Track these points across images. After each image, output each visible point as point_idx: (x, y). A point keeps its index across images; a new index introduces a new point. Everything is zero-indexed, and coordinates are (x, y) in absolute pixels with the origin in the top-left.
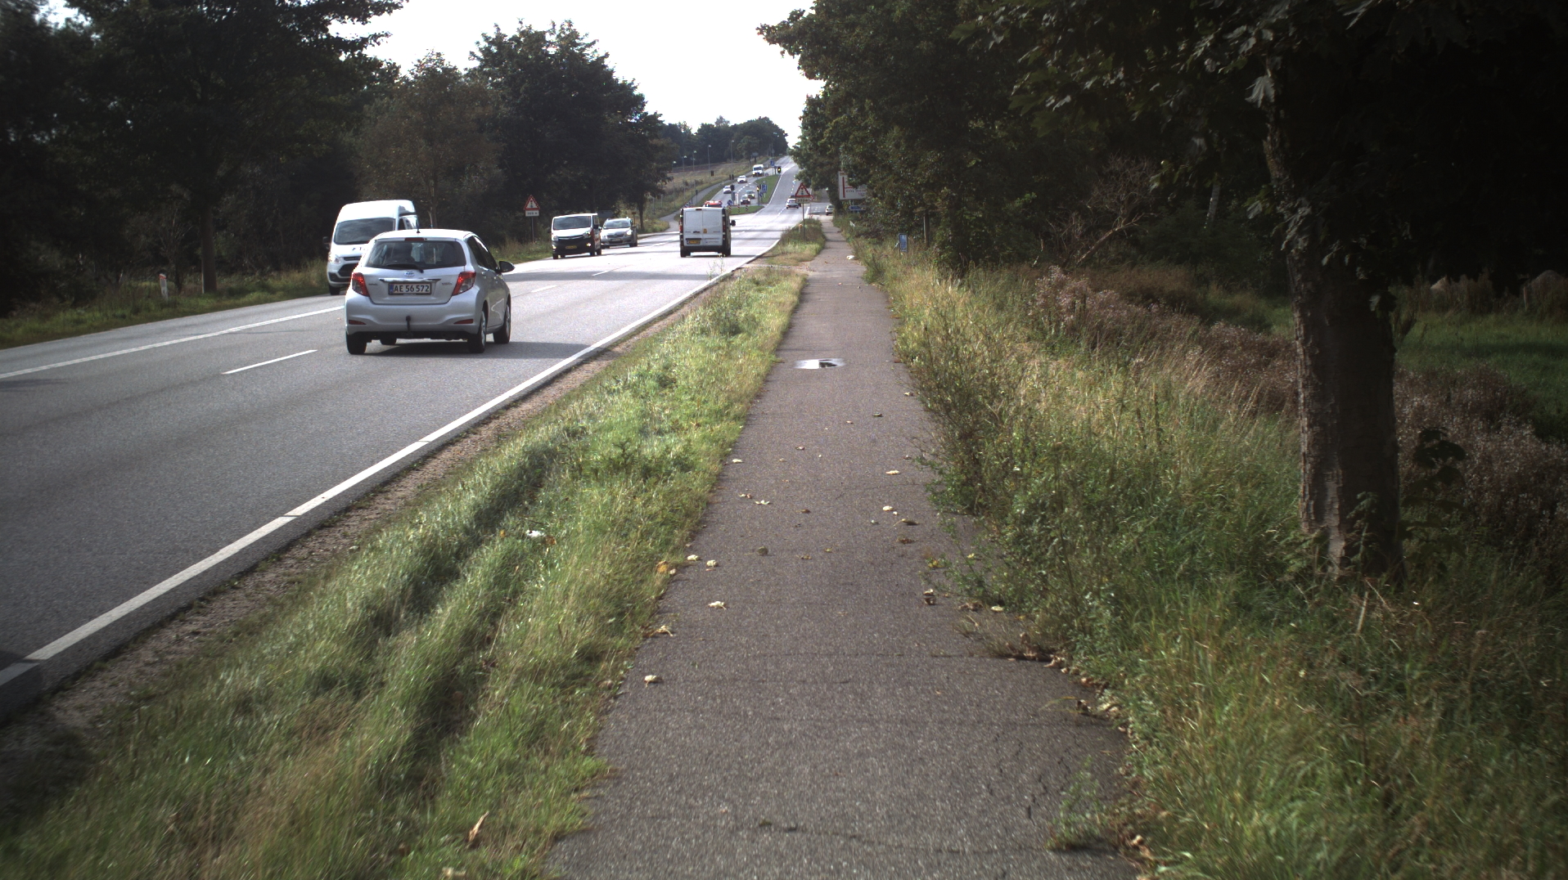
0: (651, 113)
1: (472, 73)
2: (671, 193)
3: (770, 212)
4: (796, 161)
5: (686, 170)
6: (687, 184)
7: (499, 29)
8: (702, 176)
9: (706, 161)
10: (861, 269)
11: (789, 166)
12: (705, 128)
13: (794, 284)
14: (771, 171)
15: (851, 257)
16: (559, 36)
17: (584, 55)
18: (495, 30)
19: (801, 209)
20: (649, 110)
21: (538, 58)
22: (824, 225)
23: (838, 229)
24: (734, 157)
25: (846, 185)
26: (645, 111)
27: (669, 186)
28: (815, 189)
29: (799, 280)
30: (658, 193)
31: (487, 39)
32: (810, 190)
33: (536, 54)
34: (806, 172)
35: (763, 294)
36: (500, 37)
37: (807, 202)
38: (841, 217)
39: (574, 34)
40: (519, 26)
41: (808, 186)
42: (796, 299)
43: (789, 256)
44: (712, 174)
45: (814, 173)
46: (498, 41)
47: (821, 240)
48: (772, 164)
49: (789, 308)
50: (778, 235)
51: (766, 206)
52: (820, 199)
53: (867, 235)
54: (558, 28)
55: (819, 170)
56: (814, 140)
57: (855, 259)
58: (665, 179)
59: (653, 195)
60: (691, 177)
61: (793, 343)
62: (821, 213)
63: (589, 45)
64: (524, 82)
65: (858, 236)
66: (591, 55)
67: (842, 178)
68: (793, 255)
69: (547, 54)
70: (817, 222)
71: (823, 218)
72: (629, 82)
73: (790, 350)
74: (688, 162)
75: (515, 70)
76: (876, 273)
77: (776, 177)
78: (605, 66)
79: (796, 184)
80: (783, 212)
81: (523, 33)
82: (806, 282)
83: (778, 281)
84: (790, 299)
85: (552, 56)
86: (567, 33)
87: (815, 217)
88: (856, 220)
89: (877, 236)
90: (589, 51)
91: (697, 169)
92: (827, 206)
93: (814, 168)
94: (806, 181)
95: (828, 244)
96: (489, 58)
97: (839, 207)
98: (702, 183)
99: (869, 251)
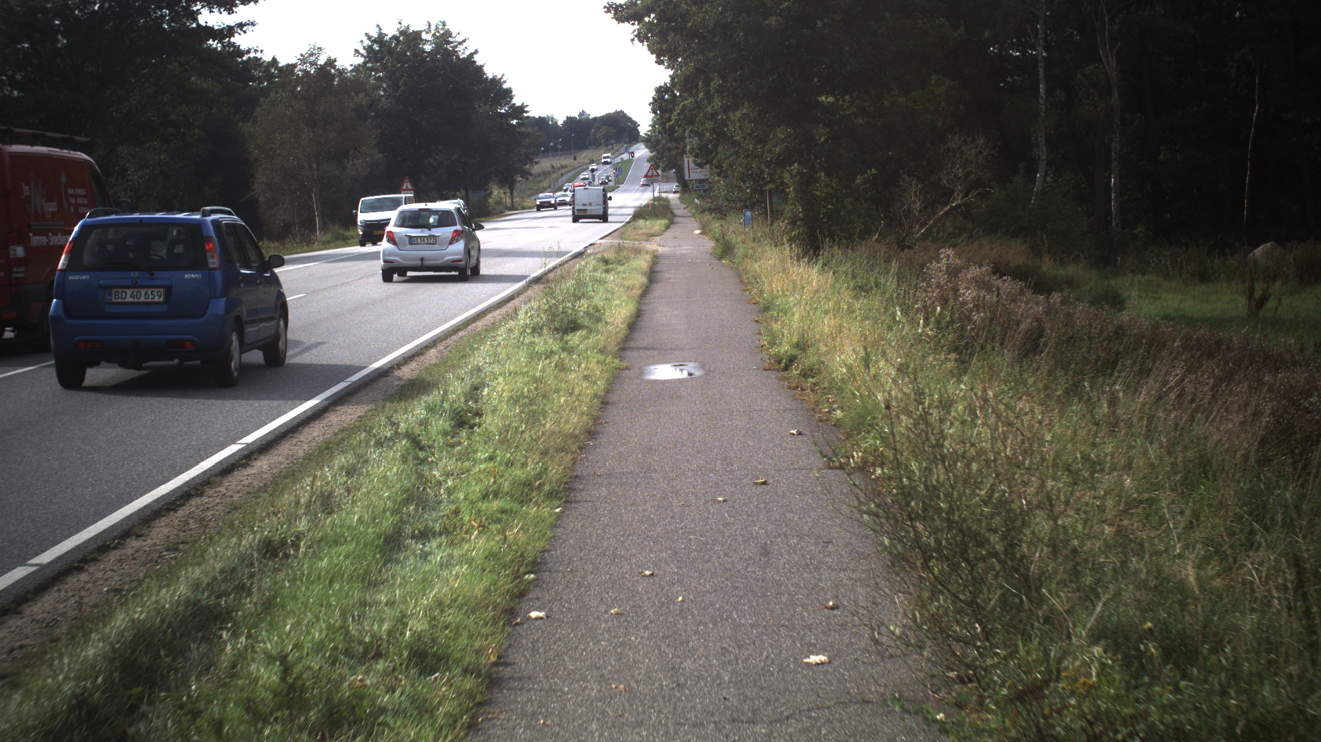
0: (518, 104)
1: (357, 69)
2: (540, 175)
3: (625, 191)
4: (647, 147)
5: (553, 156)
6: (553, 167)
7: (380, 29)
8: (567, 161)
9: (570, 149)
10: (709, 244)
11: (641, 151)
12: (570, 121)
13: (643, 263)
14: (626, 156)
15: (698, 232)
16: (434, 35)
17: (457, 52)
18: (377, 30)
19: (651, 188)
20: (517, 101)
21: (415, 55)
22: (672, 202)
23: (684, 206)
24: (594, 144)
25: (692, 165)
26: (514, 101)
27: (536, 169)
28: (664, 171)
29: (648, 257)
30: (526, 174)
31: (369, 38)
32: (659, 172)
33: (413, 51)
34: (656, 156)
35: (611, 277)
36: (381, 35)
37: (656, 181)
38: (686, 196)
39: (448, 34)
40: (399, 26)
41: (657, 168)
42: (645, 280)
43: (641, 231)
44: (575, 159)
45: (663, 157)
46: (380, 39)
47: (670, 215)
48: (627, 150)
49: (638, 292)
50: (631, 211)
51: (622, 186)
52: (668, 180)
53: (711, 210)
54: (433, 28)
55: (667, 153)
56: (663, 124)
57: (701, 234)
58: (533, 163)
59: (522, 176)
60: (557, 162)
61: (642, 338)
62: (669, 191)
63: (460, 43)
64: (402, 76)
65: (703, 212)
66: (463, 52)
67: (688, 161)
68: (644, 231)
69: (424, 51)
70: (666, 200)
71: (671, 196)
72: (499, 77)
73: (639, 349)
74: (555, 149)
75: (395, 66)
76: (726, 250)
77: (630, 161)
78: (475, 62)
79: (647, 165)
80: (637, 191)
81: (402, 33)
82: (656, 259)
83: (628, 259)
84: (640, 280)
85: (428, 53)
86: (442, 32)
87: (664, 195)
88: (700, 197)
89: (720, 212)
90: (460, 48)
91: (561, 155)
92: (674, 186)
93: (663, 152)
94: (656, 163)
95: (676, 219)
96: (371, 54)
97: (685, 186)
98: (566, 167)
99: (716, 226)
